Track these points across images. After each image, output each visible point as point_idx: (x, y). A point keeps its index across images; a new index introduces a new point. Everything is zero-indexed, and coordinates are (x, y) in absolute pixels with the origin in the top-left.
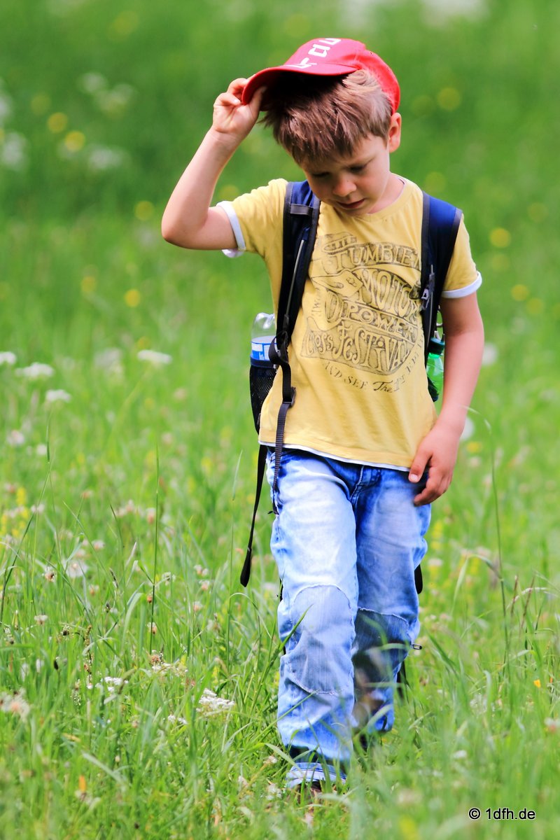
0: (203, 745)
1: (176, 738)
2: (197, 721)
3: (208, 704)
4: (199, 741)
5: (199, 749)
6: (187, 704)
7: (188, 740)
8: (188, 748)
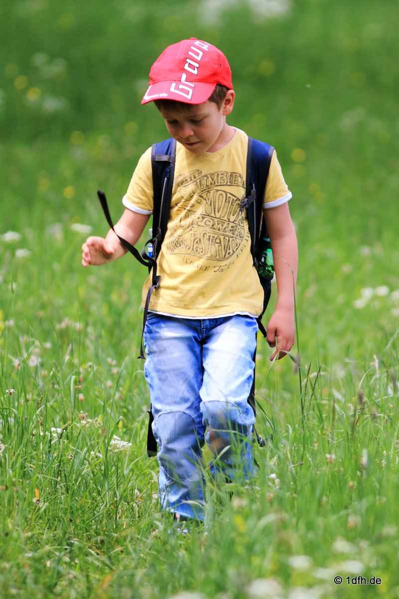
0: (112, 470)
1: (95, 466)
2: (108, 455)
3: (115, 445)
4: (110, 468)
5: (110, 473)
6: (103, 445)
7: (103, 468)
8: (103, 472)
